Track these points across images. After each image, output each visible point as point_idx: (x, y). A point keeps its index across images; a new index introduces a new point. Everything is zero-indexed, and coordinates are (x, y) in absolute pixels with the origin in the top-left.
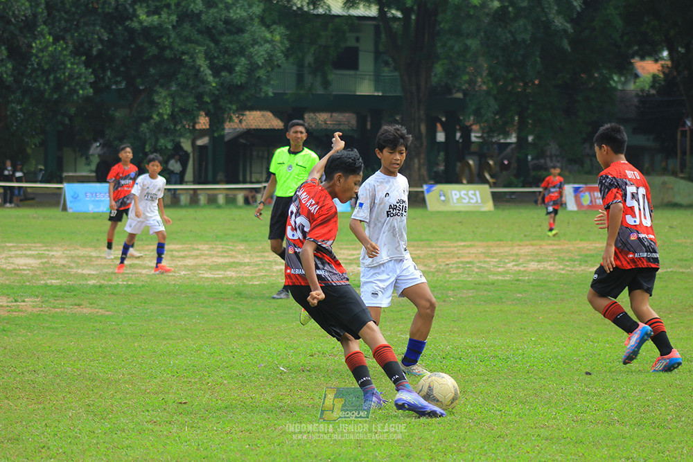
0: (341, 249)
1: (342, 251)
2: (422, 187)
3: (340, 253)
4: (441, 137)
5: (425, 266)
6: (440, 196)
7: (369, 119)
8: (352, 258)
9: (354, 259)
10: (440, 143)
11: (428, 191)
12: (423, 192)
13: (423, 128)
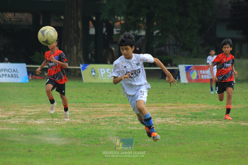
0: (22, 108)
1: (23, 110)
2: (79, 66)
3: (22, 111)
4: (92, 31)
5: (83, 120)
6: (92, 72)
7: (41, 18)
8: (30, 114)
9: (32, 115)
10: (92, 35)
11: (84, 69)
12: (80, 69)
13: (80, 24)
